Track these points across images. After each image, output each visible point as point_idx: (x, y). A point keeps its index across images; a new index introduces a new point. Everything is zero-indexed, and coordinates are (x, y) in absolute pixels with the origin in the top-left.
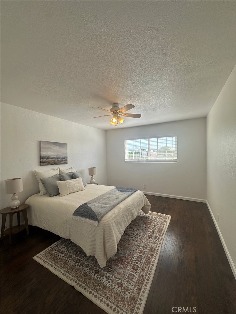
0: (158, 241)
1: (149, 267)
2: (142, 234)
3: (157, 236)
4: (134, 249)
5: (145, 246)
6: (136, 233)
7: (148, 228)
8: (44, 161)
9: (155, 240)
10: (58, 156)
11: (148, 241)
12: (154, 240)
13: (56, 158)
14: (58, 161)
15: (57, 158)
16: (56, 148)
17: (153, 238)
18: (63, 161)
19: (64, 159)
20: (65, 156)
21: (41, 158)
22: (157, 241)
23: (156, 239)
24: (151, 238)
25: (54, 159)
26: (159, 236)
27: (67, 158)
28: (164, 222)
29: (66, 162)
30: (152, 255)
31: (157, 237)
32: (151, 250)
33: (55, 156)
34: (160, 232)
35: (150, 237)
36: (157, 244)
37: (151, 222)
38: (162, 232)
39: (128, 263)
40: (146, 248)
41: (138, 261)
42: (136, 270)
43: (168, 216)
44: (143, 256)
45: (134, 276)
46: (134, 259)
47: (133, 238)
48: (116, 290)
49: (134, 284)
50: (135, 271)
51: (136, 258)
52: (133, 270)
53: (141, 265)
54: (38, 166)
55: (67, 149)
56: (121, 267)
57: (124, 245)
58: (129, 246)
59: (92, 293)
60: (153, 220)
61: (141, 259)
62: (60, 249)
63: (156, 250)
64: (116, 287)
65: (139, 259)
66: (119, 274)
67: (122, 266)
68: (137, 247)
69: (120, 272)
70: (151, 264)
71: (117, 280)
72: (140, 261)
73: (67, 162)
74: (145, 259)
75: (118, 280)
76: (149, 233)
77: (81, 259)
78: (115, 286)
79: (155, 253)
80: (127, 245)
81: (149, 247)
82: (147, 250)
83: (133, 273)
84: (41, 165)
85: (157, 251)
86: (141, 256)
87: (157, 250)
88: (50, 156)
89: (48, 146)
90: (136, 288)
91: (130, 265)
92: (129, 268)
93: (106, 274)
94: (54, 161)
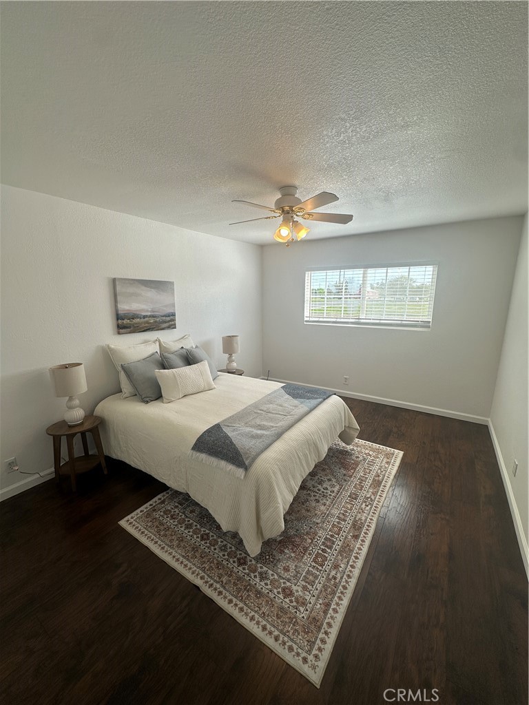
0: (370, 506)
1: (348, 562)
2: (336, 489)
3: (368, 496)
4: (319, 521)
5: (341, 516)
6: (325, 486)
7: (351, 477)
8: (126, 324)
9: (364, 504)
10: (154, 312)
11: (349, 506)
12: (362, 504)
13: (150, 316)
14: (155, 322)
15: (153, 316)
16: (150, 294)
17: (360, 500)
18: (166, 322)
19: (168, 319)
20: (169, 310)
21: (118, 317)
22: (368, 508)
23: (365, 502)
24: (356, 499)
25: (146, 319)
26: (373, 497)
27: (174, 315)
28: (387, 466)
29: (172, 325)
30: (356, 537)
31: (368, 498)
32: (354, 525)
33: (147, 311)
34: (375, 487)
35: (354, 497)
36: (368, 515)
37: (357, 464)
38: (379, 487)
39: (306, 549)
40: (345, 521)
41: (327, 546)
42: (322, 566)
43: (396, 451)
44: (337, 536)
45: (316, 577)
46: (319, 542)
47: (317, 498)
48: (281, 601)
49: (316, 593)
50: (319, 567)
51: (323, 540)
52: (315, 565)
53: (331, 555)
54: (114, 334)
55: (173, 294)
56: (290, 557)
57: (299, 511)
58: (309, 513)
59: (234, 602)
60: (361, 458)
61: (333, 543)
62: (169, 508)
63: (366, 526)
64: (281, 596)
65: (329, 543)
66: (286, 569)
67: (293, 555)
68: (326, 516)
69: (288, 566)
70: (354, 555)
71: (282, 581)
72: (330, 548)
73: (175, 324)
74: (340, 543)
75: (284, 583)
76: (352, 489)
77: (211, 534)
78: (278, 593)
79: (363, 533)
80: (304, 511)
81: (350, 520)
82: (346, 526)
83: (315, 571)
84: (119, 333)
85: (367, 530)
86: (332, 536)
87: (368, 526)
88: (138, 313)
89: (131, 290)
90: (321, 601)
91: (310, 554)
92: (308, 559)
93: (261, 568)
94: (147, 322)
